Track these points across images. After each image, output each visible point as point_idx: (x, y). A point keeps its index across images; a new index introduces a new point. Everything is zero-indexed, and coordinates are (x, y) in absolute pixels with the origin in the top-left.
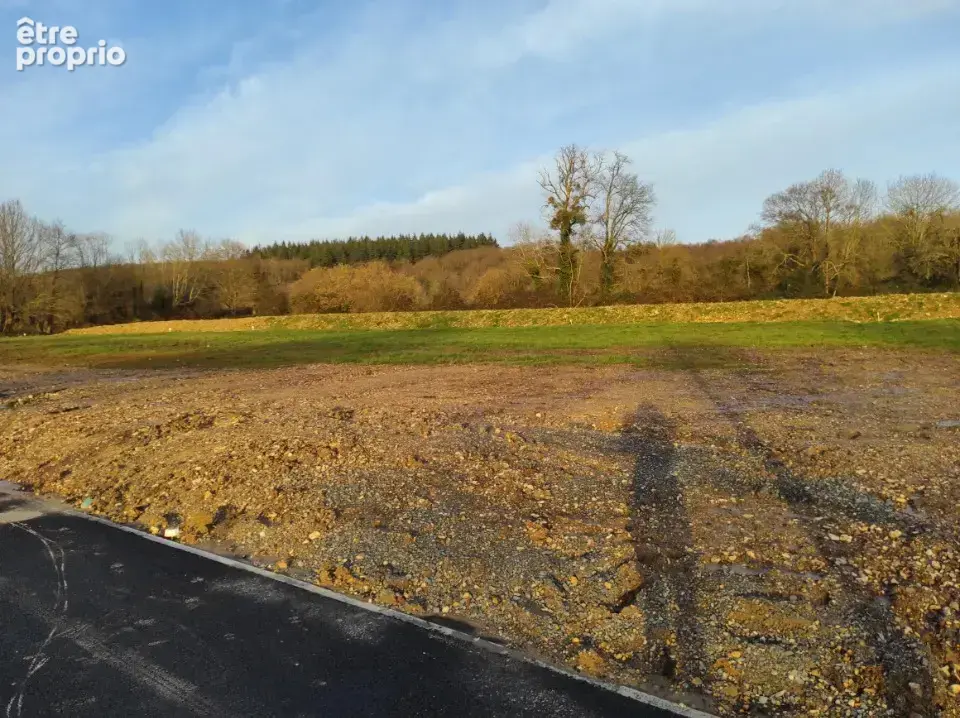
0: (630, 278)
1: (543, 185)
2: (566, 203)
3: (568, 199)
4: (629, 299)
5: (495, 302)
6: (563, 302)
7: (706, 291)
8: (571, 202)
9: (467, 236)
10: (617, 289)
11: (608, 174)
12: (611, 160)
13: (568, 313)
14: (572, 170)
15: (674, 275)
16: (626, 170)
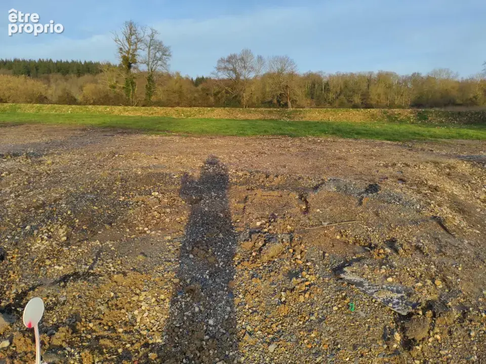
0: (160, 93)
1: (116, 41)
2: (128, 52)
3: (129, 50)
4: (159, 104)
5: (92, 102)
6: (127, 103)
7: (194, 102)
8: (131, 52)
9: (112, 64)
10: (153, 98)
11: (149, 39)
12: (149, 32)
13: (72, 108)
14: (131, 34)
15: (180, 93)
16: (157, 37)
